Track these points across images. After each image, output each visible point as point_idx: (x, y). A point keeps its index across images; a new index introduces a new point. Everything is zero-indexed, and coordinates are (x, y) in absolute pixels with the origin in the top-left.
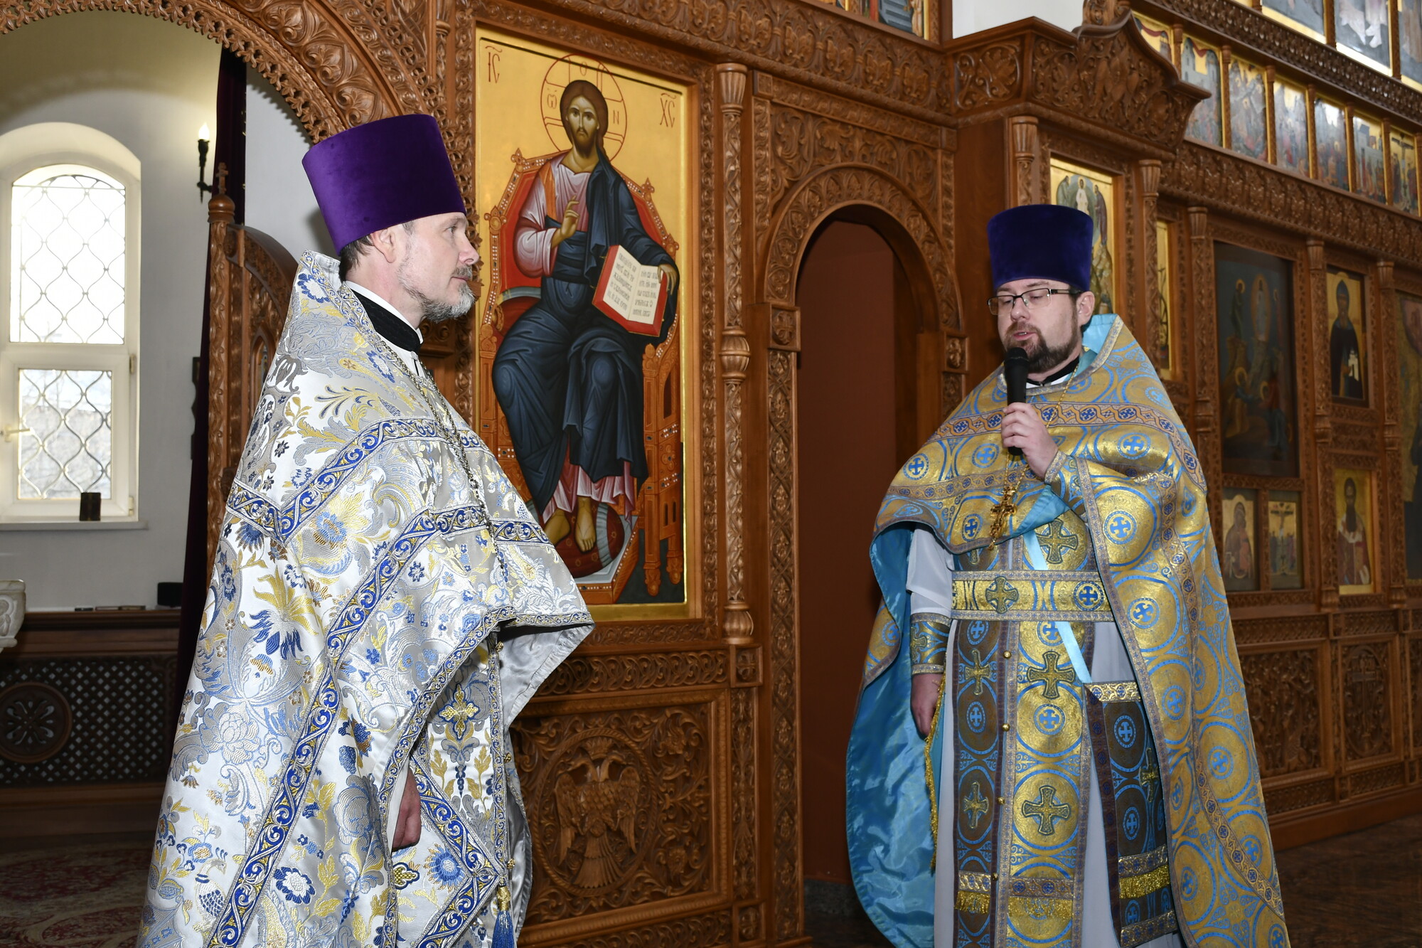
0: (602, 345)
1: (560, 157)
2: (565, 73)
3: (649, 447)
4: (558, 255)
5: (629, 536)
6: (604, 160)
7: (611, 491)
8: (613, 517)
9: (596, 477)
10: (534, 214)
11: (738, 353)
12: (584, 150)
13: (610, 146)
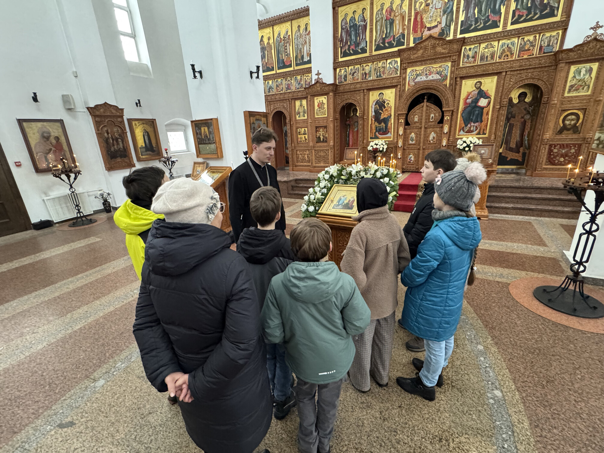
0: (477, 109)
1: (474, 90)
2: (476, 81)
3: (483, 119)
4: (472, 102)
5: (479, 129)
6: (481, 89)
7: (476, 124)
8: (476, 127)
9: (474, 123)
10: (469, 97)
11: (498, 107)
12: (477, 89)
13: (481, 87)
